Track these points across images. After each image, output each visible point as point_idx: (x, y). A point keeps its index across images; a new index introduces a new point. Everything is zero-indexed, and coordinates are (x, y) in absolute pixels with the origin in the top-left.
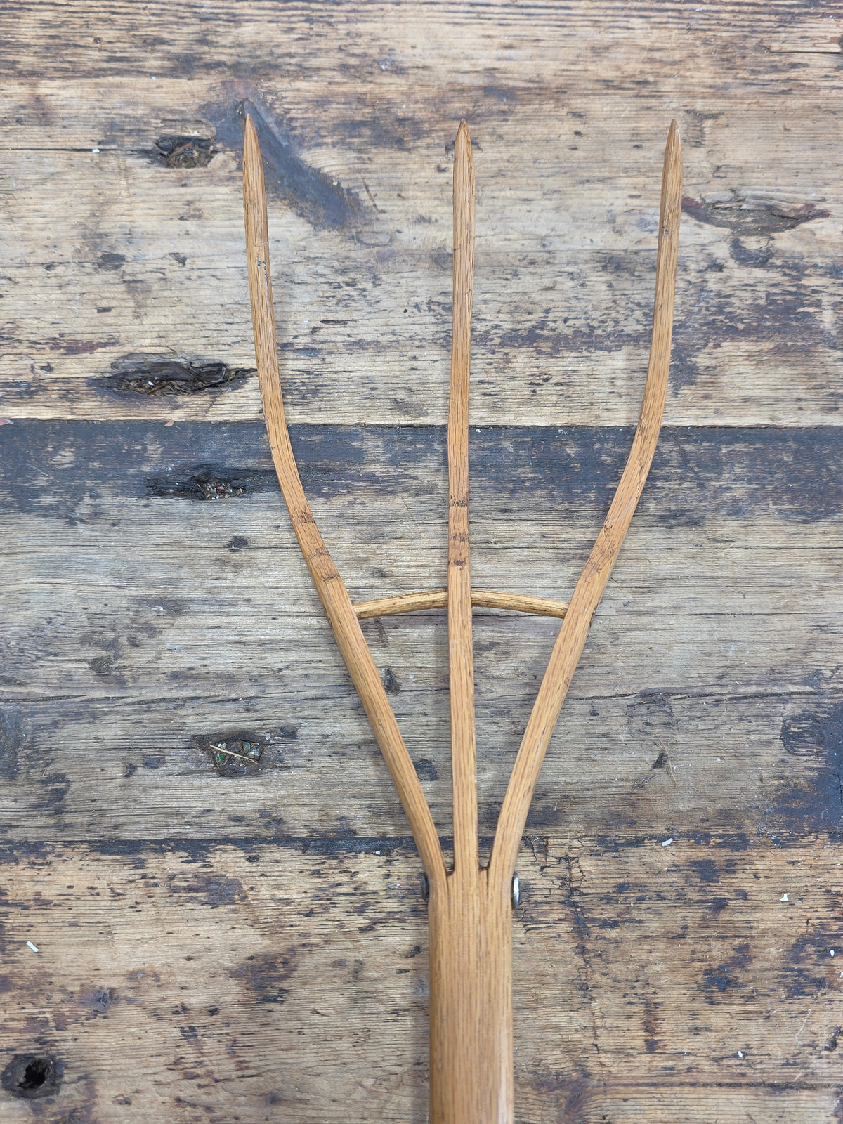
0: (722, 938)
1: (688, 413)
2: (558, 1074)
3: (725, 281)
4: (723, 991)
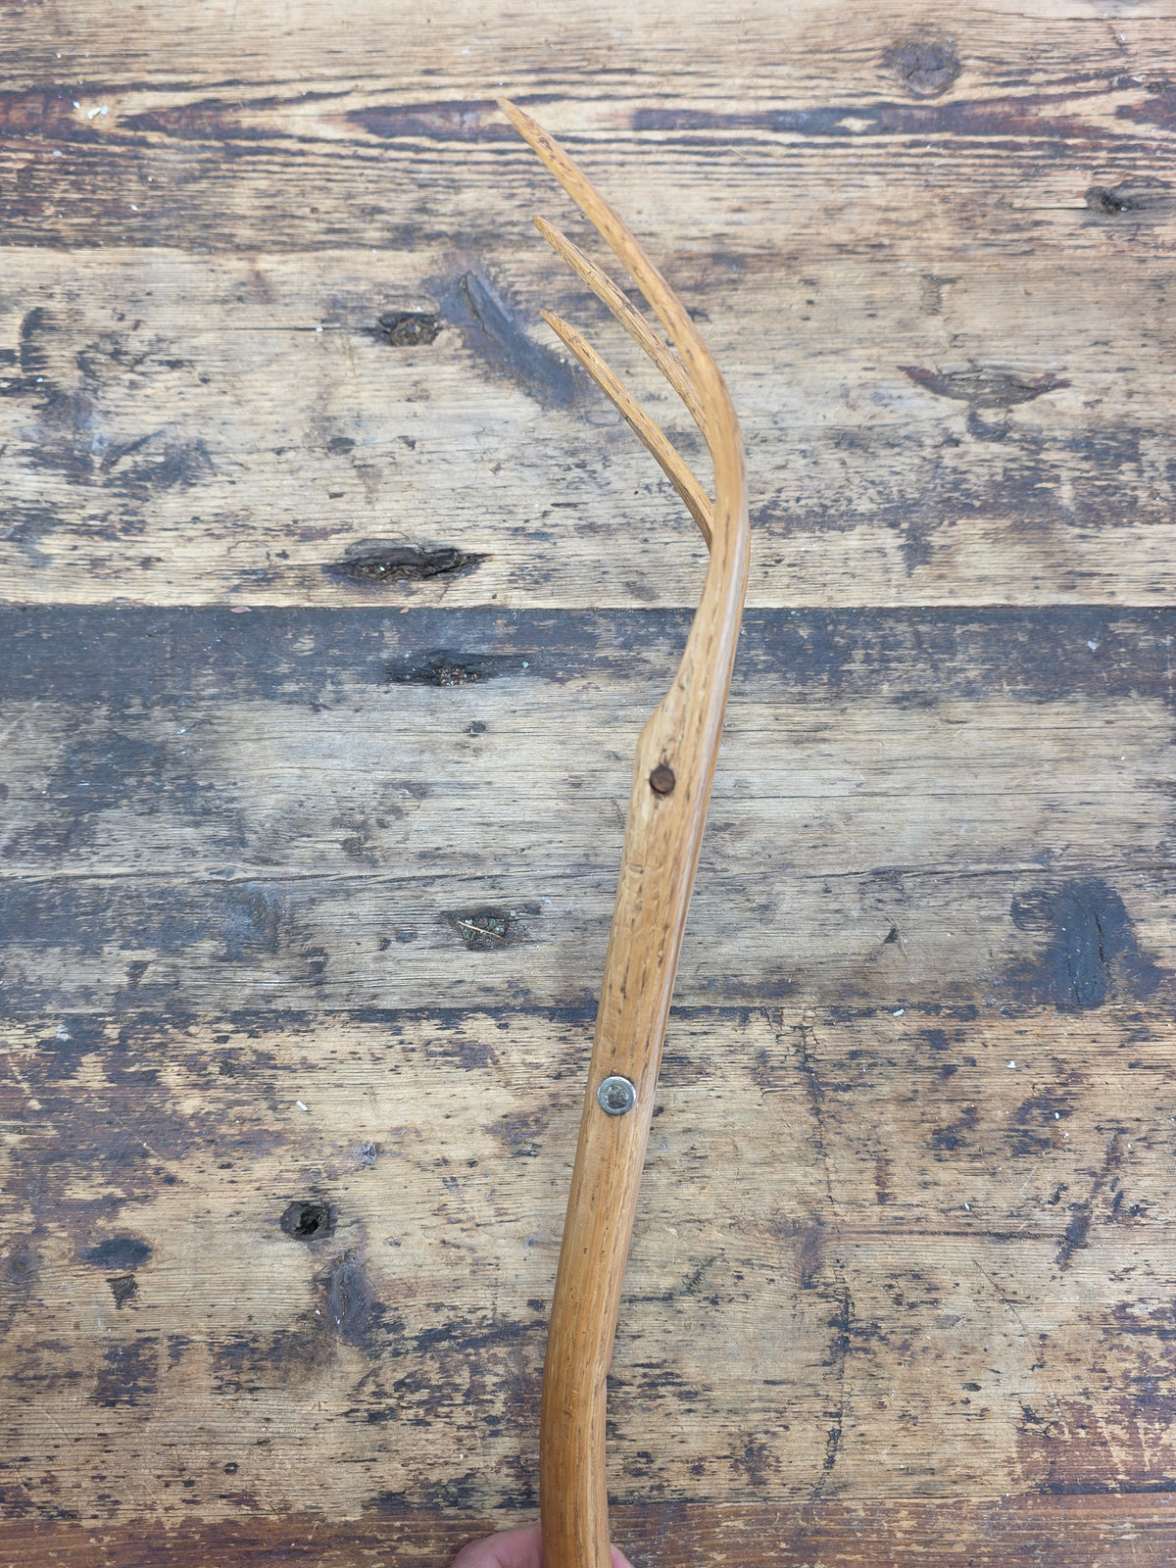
0: (951, 1101)
1: (923, 593)
2: (794, 1222)
3: (961, 456)
4: (952, 1149)
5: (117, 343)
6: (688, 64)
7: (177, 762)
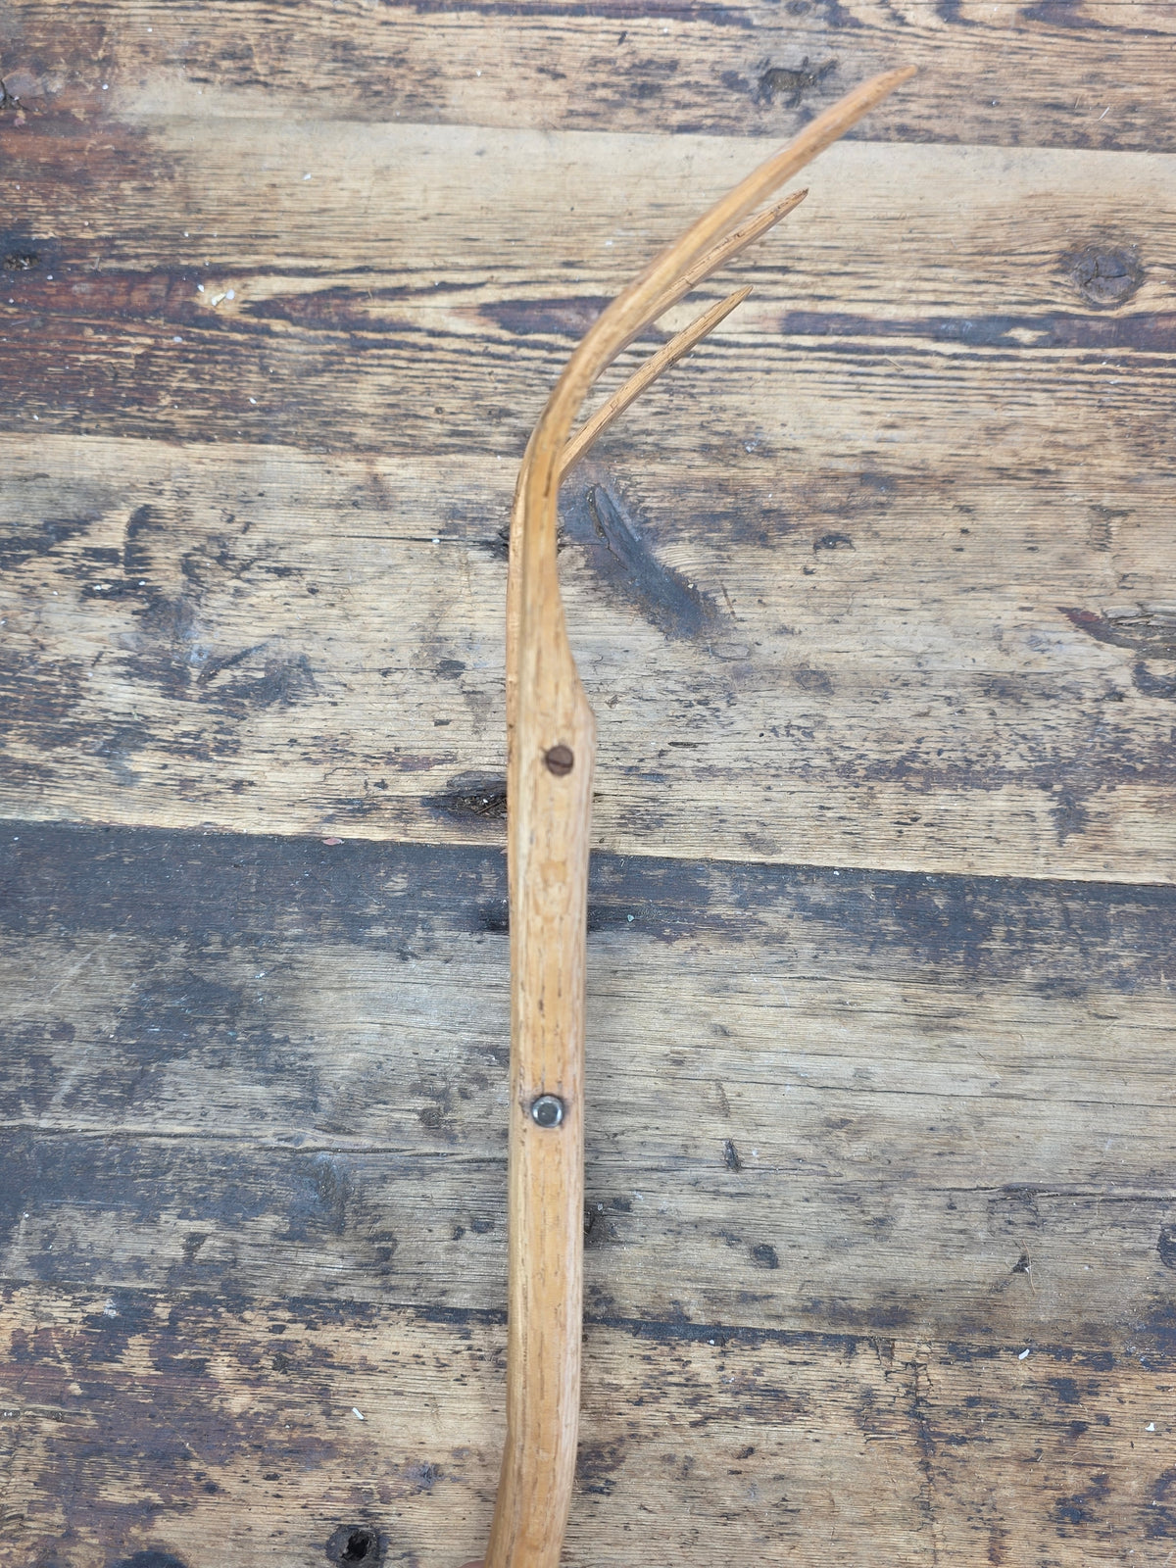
0: (1079, 1465)
1: (1074, 866)
3: (1124, 712)
4: (1077, 1523)
5: (224, 546)
6: (846, 264)
7: (253, 1010)
